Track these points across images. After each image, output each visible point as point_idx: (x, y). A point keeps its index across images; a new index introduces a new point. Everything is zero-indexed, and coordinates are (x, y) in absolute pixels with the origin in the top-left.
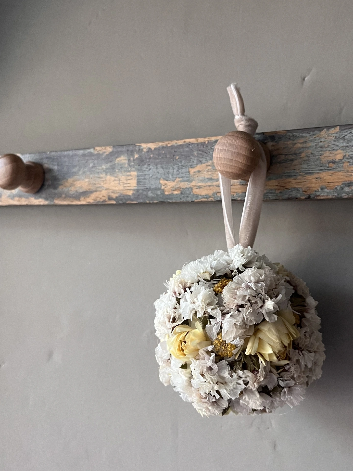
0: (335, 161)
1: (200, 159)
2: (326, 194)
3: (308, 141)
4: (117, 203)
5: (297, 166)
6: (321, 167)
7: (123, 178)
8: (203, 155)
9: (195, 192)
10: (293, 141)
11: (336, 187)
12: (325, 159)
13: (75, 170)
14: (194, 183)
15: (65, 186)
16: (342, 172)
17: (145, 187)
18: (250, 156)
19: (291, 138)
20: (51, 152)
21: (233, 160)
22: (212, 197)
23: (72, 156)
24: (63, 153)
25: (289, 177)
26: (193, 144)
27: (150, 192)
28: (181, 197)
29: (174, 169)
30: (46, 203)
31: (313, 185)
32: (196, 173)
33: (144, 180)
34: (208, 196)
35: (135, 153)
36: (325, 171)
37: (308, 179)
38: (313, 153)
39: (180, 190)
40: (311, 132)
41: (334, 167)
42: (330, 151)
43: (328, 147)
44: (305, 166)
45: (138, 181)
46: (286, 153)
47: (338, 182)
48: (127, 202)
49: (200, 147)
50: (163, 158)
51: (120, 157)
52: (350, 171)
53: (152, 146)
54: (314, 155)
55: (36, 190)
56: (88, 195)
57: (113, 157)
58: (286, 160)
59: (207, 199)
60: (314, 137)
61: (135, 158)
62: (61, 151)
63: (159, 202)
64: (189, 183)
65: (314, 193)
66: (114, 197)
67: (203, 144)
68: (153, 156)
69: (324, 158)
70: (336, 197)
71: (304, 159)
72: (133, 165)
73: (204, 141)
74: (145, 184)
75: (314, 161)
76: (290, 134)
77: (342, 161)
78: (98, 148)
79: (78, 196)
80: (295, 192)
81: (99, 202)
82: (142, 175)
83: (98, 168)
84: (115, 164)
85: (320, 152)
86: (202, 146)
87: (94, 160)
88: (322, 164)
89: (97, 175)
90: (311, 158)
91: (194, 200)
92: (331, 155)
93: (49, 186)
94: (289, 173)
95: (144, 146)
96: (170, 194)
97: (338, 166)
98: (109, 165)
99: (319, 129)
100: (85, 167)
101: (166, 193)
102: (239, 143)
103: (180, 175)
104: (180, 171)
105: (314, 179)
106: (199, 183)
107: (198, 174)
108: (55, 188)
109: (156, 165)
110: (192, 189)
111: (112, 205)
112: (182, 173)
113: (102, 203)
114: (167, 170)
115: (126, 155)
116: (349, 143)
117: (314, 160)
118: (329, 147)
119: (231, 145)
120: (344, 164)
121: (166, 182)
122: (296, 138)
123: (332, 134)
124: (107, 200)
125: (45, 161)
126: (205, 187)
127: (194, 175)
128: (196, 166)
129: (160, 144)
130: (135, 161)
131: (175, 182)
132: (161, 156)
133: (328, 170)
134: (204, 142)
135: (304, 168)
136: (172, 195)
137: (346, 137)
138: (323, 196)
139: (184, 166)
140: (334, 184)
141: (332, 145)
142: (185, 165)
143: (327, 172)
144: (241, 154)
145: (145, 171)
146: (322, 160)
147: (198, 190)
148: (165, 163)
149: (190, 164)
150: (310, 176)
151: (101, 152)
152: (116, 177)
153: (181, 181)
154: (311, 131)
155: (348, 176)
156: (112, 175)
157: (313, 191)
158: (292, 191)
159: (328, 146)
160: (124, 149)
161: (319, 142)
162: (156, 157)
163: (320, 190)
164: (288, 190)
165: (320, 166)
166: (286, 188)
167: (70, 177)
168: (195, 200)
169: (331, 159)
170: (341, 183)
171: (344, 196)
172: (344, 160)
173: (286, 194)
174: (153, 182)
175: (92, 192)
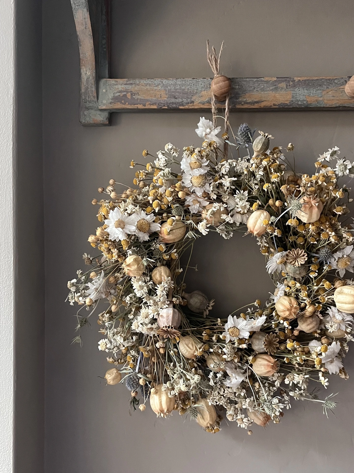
1: (328, 87)
4: (279, 108)
8: (329, 85)
13: (251, 89)
14: (325, 98)
15: (244, 98)
17: (297, 99)
23: (249, 81)
26: (323, 79)
27: (300, 102)
28: (317, 105)
29: (313, 91)
33: (296, 96)
34: (332, 104)
35: (291, 82)
39: (317, 101)
45: (293, 96)
48: (286, 107)
50: (307, 85)
51: (281, 83)
53: (301, 79)
56: (260, 103)
57: (276, 83)
59: (332, 106)
63: (304, 107)
64: (322, 98)
66: (277, 104)
68: (301, 84)
72: (289, 88)
73: (330, 78)
78: (267, 78)
79: (253, 103)
81: (267, 106)
82: (295, 93)
83: (267, 88)
84: (277, 87)
86: (329, 81)
87: (264, 84)
89: (266, 92)
91: (324, 106)
93: (232, 97)
95: (296, 79)
96: (312, 103)
98: (274, 87)
100: (258, 87)
101: (309, 103)
103: (317, 94)
104: (317, 92)
106: (328, 98)
108: (237, 98)
109: (303, 88)
110: (324, 101)
111: (276, 108)
114: (310, 91)
115: (285, 82)
121: (309, 97)
124: (273, 106)
127: (325, 94)
128: (326, 90)
129: (305, 78)
130: (290, 86)
131: (314, 97)
139: (319, 90)
145: (296, 91)
147: (327, 102)
148: (309, 88)
149: (322, 89)
151: (269, 80)
152: (278, 93)
153: (317, 97)
156: (276, 92)
160: (284, 79)
162: (304, 84)
167: (247, 92)
174: (301, 97)
175: (262, 102)
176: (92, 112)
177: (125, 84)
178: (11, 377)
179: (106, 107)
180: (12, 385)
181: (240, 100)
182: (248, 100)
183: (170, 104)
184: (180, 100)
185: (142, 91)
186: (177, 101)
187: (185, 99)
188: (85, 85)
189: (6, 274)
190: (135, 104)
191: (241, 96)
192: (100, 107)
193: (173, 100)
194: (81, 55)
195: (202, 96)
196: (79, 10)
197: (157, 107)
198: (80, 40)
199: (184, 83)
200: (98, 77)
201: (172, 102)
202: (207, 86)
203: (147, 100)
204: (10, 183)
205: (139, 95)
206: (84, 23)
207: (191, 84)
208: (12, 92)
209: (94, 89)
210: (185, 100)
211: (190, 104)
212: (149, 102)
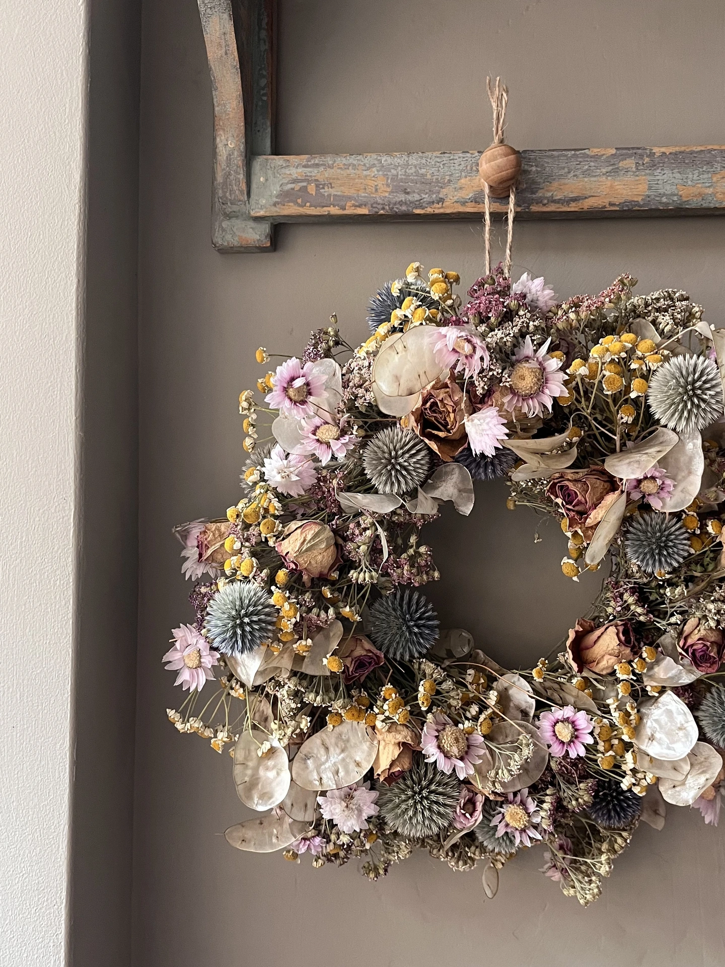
4: (621, 210)
7: (630, 182)
9: (719, 198)
13: (562, 172)
15: (547, 191)
17: (659, 192)
23: (558, 156)
26: (715, 150)
27: (664, 197)
28: (702, 203)
29: (693, 174)
30: (519, 209)
33: (657, 186)
35: (646, 156)
39: (701, 196)
45: (649, 186)
48: (635, 209)
50: (680, 163)
51: (626, 160)
53: (667, 150)
56: (582, 201)
57: (615, 160)
61: (645, 162)
63: (675, 208)
64: (712, 189)
66: (618, 203)
68: (668, 161)
72: (643, 169)
74: (658, 189)
78: (595, 150)
79: (566, 202)
81: (597, 208)
82: (654, 179)
83: (595, 171)
84: (618, 168)
87: (590, 161)
89: (592, 179)
91: (717, 206)
93: (524, 190)
95: (657, 150)
96: (689, 200)
98: (611, 168)
100: (577, 169)
101: (685, 199)
103: (702, 181)
104: (701, 176)
107: (722, 180)
108: (533, 192)
109: (672, 170)
110: (715, 195)
111: (615, 211)
112: (704, 179)
113: (599, 210)
114: (685, 176)
115: (633, 158)
121: (684, 187)
124: (608, 206)
127: (718, 181)
128: (720, 173)
130: (645, 166)
131: (695, 187)
132: (677, 161)
136: (692, 201)
139: (705, 172)
142: (707, 171)
145: (658, 175)
147: (721, 196)
148: (683, 168)
149: (713, 170)
151: (599, 154)
152: (620, 181)
153: (702, 187)
156: (615, 178)
160: (631, 152)
162: (673, 161)
167: (554, 179)
168: (719, 206)
174: (668, 187)
175: (586, 198)
176: (238, 224)
177: (305, 166)
178: (66, 753)
179: (266, 212)
180: (68, 770)
181: (540, 195)
182: (556, 196)
183: (395, 204)
184: (417, 197)
185: (338, 179)
186: (409, 197)
187: (427, 193)
188: (224, 169)
189: (58, 544)
190: (323, 207)
191: (541, 186)
192: (253, 213)
193: (402, 197)
194: (216, 109)
195: (461, 188)
196: (214, 17)
197: (369, 211)
198: (214, 77)
199: (424, 161)
200: (251, 153)
201: (398, 200)
202: (472, 169)
203: (350, 198)
204: (70, 360)
205: (332, 188)
206: (223, 44)
207: (438, 164)
208: (79, 179)
209: (241, 177)
210: (427, 196)
211: (436, 205)
212: (353, 202)
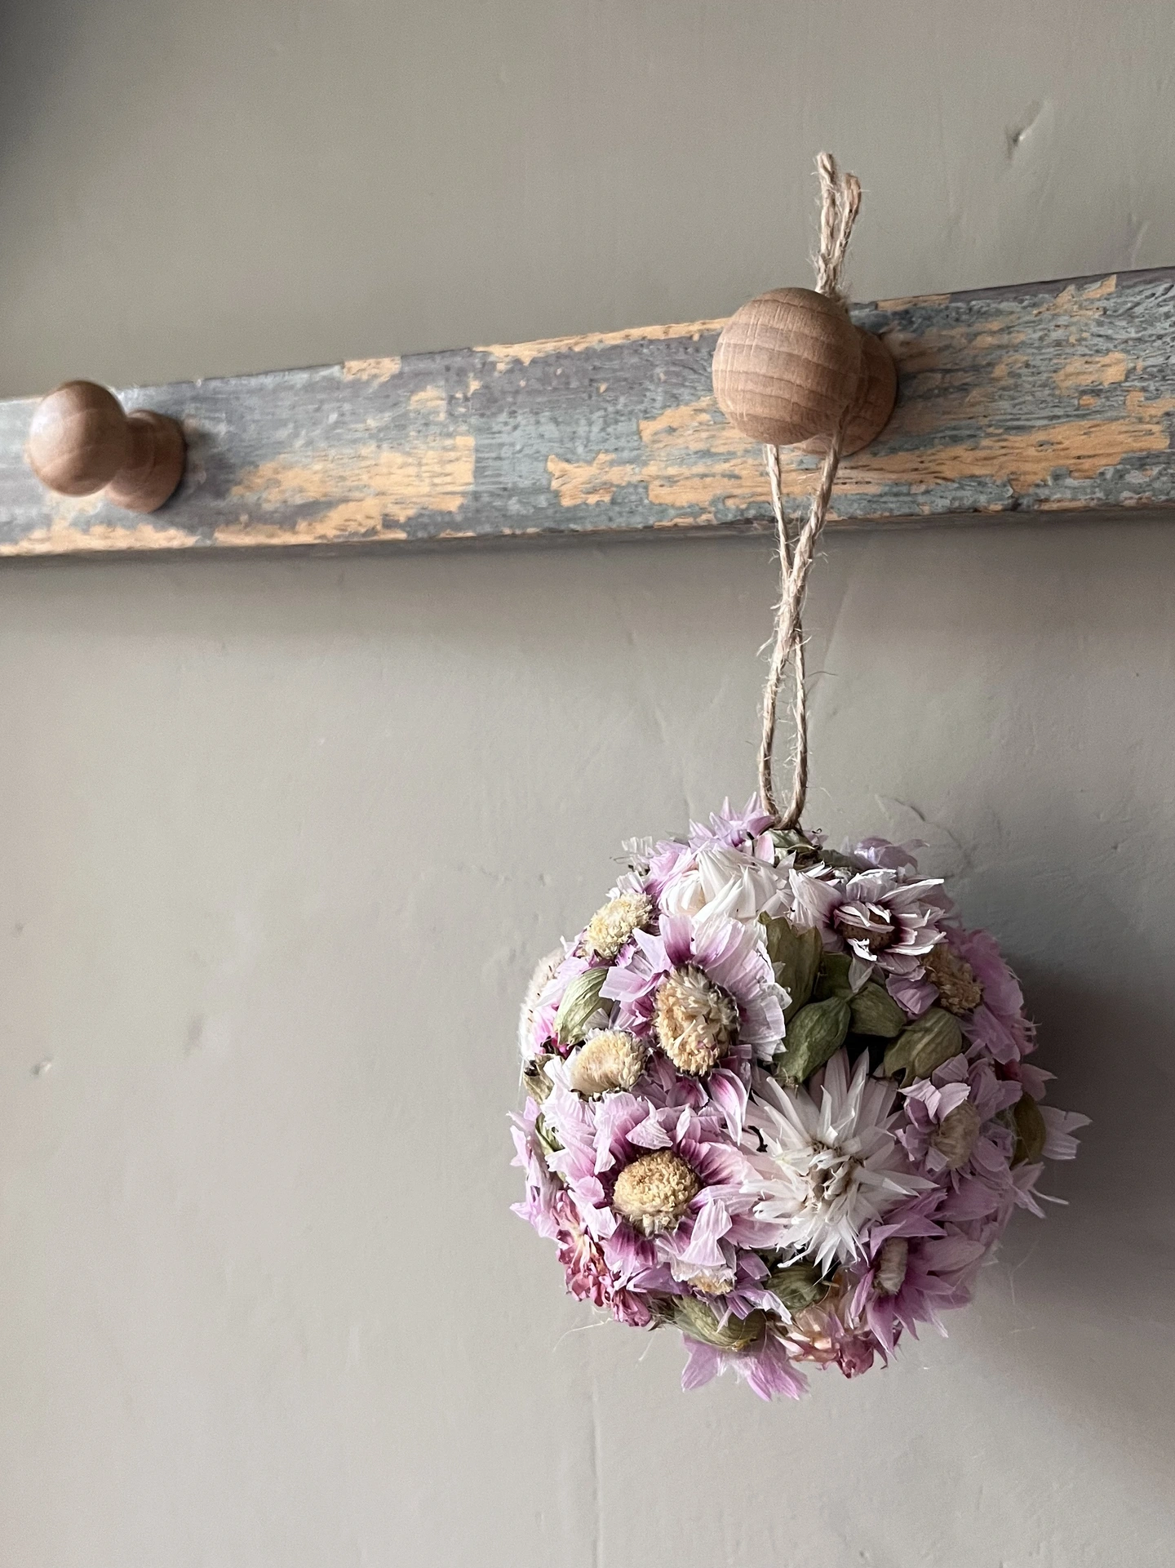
0: (1101, 387)
1: (675, 391)
2: (1068, 494)
3: (1019, 324)
4: (411, 538)
5: (979, 409)
6: (1057, 409)
7: (431, 456)
8: (685, 379)
9: (657, 496)
10: (969, 326)
11: (1102, 470)
12: (1068, 383)
13: (282, 434)
14: (652, 469)
15: (249, 488)
16: (1119, 422)
17: (500, 483)
18: (826, 364)
19: (964, 317)
20: (207, 379)
21: (773, 378)
22: (710, 513)
23: (275, 391)
24: (244, 381)
25: (955, 441)
26: (651, 342)
27: (514, 499)
28: (611, 514)
29: (590, 424)
30: (190, 541)
31: (1028, 467)
32: (662, 436)
33: (498, 463)
34: (697, 508)
35: (471, 375)
36: (1066, 422)
37: (1012, 448)
38: (1032, 363)
39: (610, 492)
40: (1028, 297)
41: (1098, 408)
42: (1084, 355)
43: (1080, 345)
44: (1005, 405)
45: (478, 465)
46: (946, 364)
47: (1109, 455)
48: (443, 535)
49: (675, 353)
50: (555, 389)
51: (423, 389)
52: (1148, 419)
53: (526, 352)
54: (1034, 370)
55: (157, 502)
56: (321, 515)
57: (399, 392)
58: (946, 389)
59: (695, 518)
60: (1035, 312)
61: (469, 394)
62: (238, 376)
63: (544, 530)
64: (637, 470)
65: (1032, 490)
66: (402, 519)
67: (685, 342)
68: (527, 385)
69: (1065, 380)
70: (1100, 502)
71: (1003, 383)
72: (464, 415)
73: (691, 331)
74: (500, 475)
75: (1034, 389)
76: (959, 304)
77: (1121, 386)
78: (354, 365)
79: (288, 518)
80: (969, 488)
81: (355, 534)
82: (491, 445)
83: (353, 426)
84: (405, 415)
85: (1055, 361)
86: (681, 350)
87: (344, 400)
88: (1060, 397)
89: (348, 451)
90: (1024, 378)
91: (651, 521)
92: (1090, 368)
93: (201, 488)
94: (954, 429)
95: (501, 353)
96: (579, 505)
97: (1108, 403)
98: (387, 416)
99: (1050, 286)
100: (314, 424)
101: (566, 502)
102: (793, 323)
103: (612, 443)
104: (610, 430)
105: (1032, 445)
106: (669, 469)
107: (667, 439)
108: (220, 493)
109: (537, 413)
110: (646, 488)
111: (395, 543)
112: (617, 438)
113: (362, 539)
114: (569, 429)
115: (442, 383)
116: (1145, 329)
117: (1034, 386)
118: (1084, 343)
119: (767, 329)
120: (1128, 397)
121: (566, 466)
122: (977, 318)
123: (1092, 301)
124: (379, 527)
125: (190, 408)
126: (687, 478)
127: (654, 442)
128: (662, 414)
129: (550, 346)
130: (470, 404)
131: (595, 465)
132: (550, 384)
133: (1077, 416)
134: (688, 335)
135: (1002, 412)
136: (584, 507)
137: (1138, 310)
138: (1059, 501)
139: (622, 415)
140: (1096, 461)
141: (1092, 335)
142: (626, 411)
143: (1073, 423)
144: (799, 357)
145: (500, 432)
146: (1060, 384)
147: (665, 490)
148: (564, 406)
149: (641, 407)
150: (1019, 438)
151: (365, 377)
152: (409, 454)
153: (612, 463)
154: (1026, 294)
155: (1141, 434)
156: (397, 445)
157: (1029, 486)
158: (962, 487)
159: (1080, 340)
160: (438, 363)
161: (1053, 327)
162: (538, 386)
163: (1050, 483)
164: (949, 483)
165: (1050, 405)
166: (944, 479)
167: (264, 457)
168: (657, 524)
169: (1086, 381)
170: (1118, 459)
171: (1127, 498)
172: (1127, 384)
173: (942, 497)
174: (524, 468)
175: (332, 506)
181: (235, 498)
182: (267, 501)
191: (236, 476)
